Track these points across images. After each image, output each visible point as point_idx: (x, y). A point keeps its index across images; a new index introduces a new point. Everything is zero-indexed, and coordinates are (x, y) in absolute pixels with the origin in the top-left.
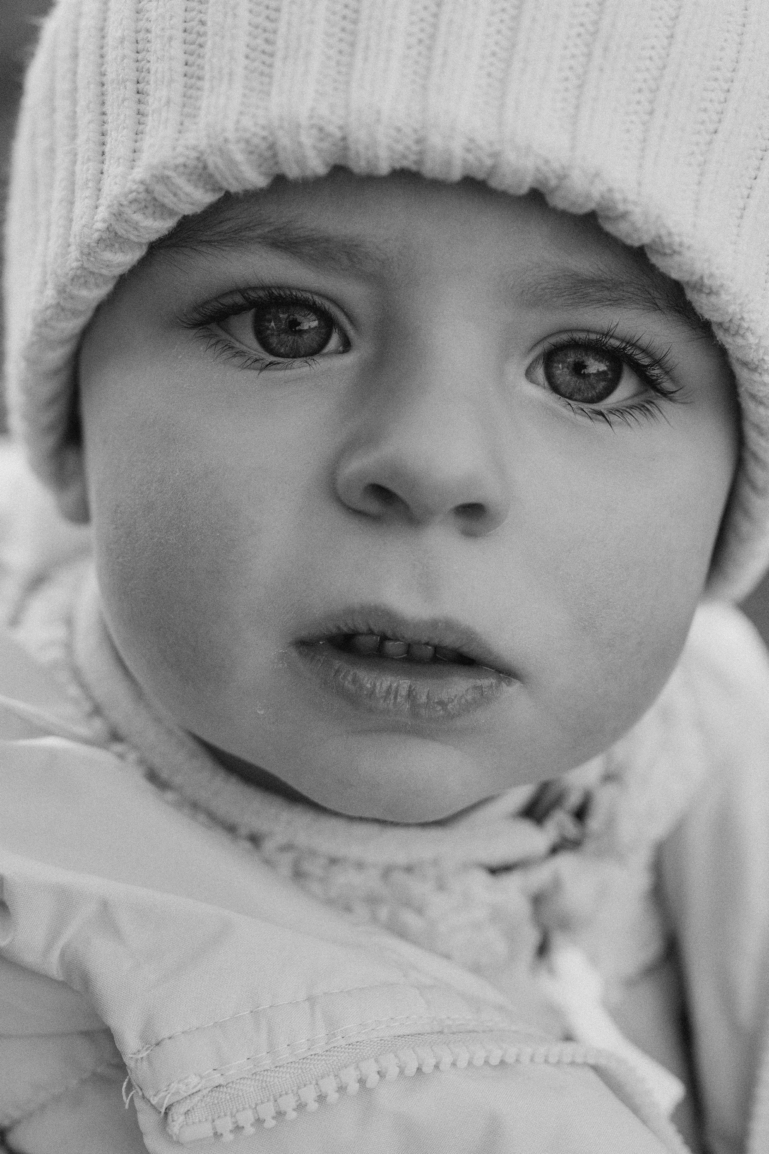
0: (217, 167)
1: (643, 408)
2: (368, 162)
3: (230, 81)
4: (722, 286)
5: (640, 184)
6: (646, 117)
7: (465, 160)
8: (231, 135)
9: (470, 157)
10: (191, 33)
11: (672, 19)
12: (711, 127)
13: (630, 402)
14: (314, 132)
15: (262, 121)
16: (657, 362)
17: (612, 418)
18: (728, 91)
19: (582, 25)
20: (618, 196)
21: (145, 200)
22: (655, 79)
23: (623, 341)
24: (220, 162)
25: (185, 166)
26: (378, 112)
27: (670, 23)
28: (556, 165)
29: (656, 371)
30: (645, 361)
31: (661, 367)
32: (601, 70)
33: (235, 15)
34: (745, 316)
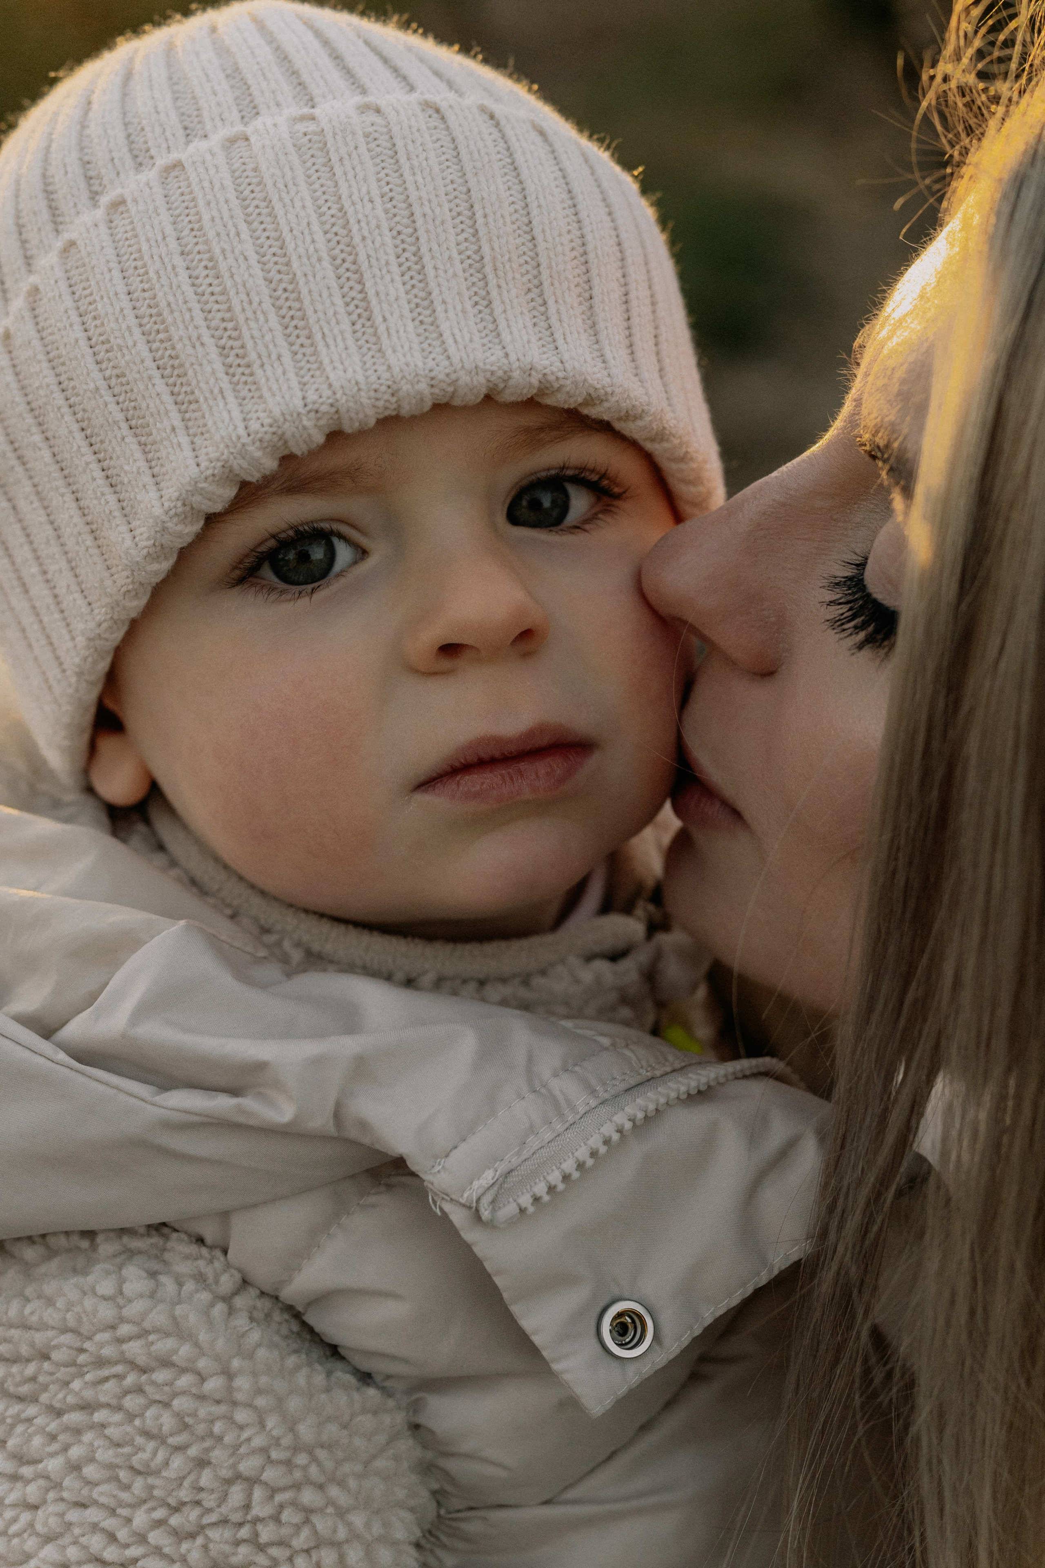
0: (241, 468)
1: (607, 510)
2: (360, 423)
3: (224, 397)
4: (643, 411)
5: (562, 362)
6: (543, 309)
7: (432, 394)
8: (245, 440)
9: (436, 391)
10: (165, 369)
11: (527, 225)
12: (587, 295)
13: (594, 511)
14: (312, 414)
15: (267, 421)
16: (603, 476)
17: (587, 527)
18: (586, 262)
19: (469, 258)
20: (551, 378)
21: (184, 513)
22: (535, 277)
23: (576, 468)
24: (244, 464)
25: (213, 475)
26: (357, 383)
27: (527, 229)
28: (500, 373)
29: (605, 482)
30: (594, 478)
31: (608, 479)
32: (499, 287)
33: (202, 344)
34: (666, 425)
